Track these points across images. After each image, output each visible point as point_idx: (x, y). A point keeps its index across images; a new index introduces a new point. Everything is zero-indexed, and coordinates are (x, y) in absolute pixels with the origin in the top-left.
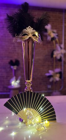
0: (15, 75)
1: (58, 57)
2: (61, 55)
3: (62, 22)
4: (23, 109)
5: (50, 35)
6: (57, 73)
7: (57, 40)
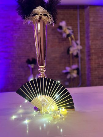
0: (33, 73)
1: (75, 54)
2: (77, 51)
3: (77, 19)
4: (37, 96)
5: (65, 32)
6: (74, 70)
7: (73, 36)
